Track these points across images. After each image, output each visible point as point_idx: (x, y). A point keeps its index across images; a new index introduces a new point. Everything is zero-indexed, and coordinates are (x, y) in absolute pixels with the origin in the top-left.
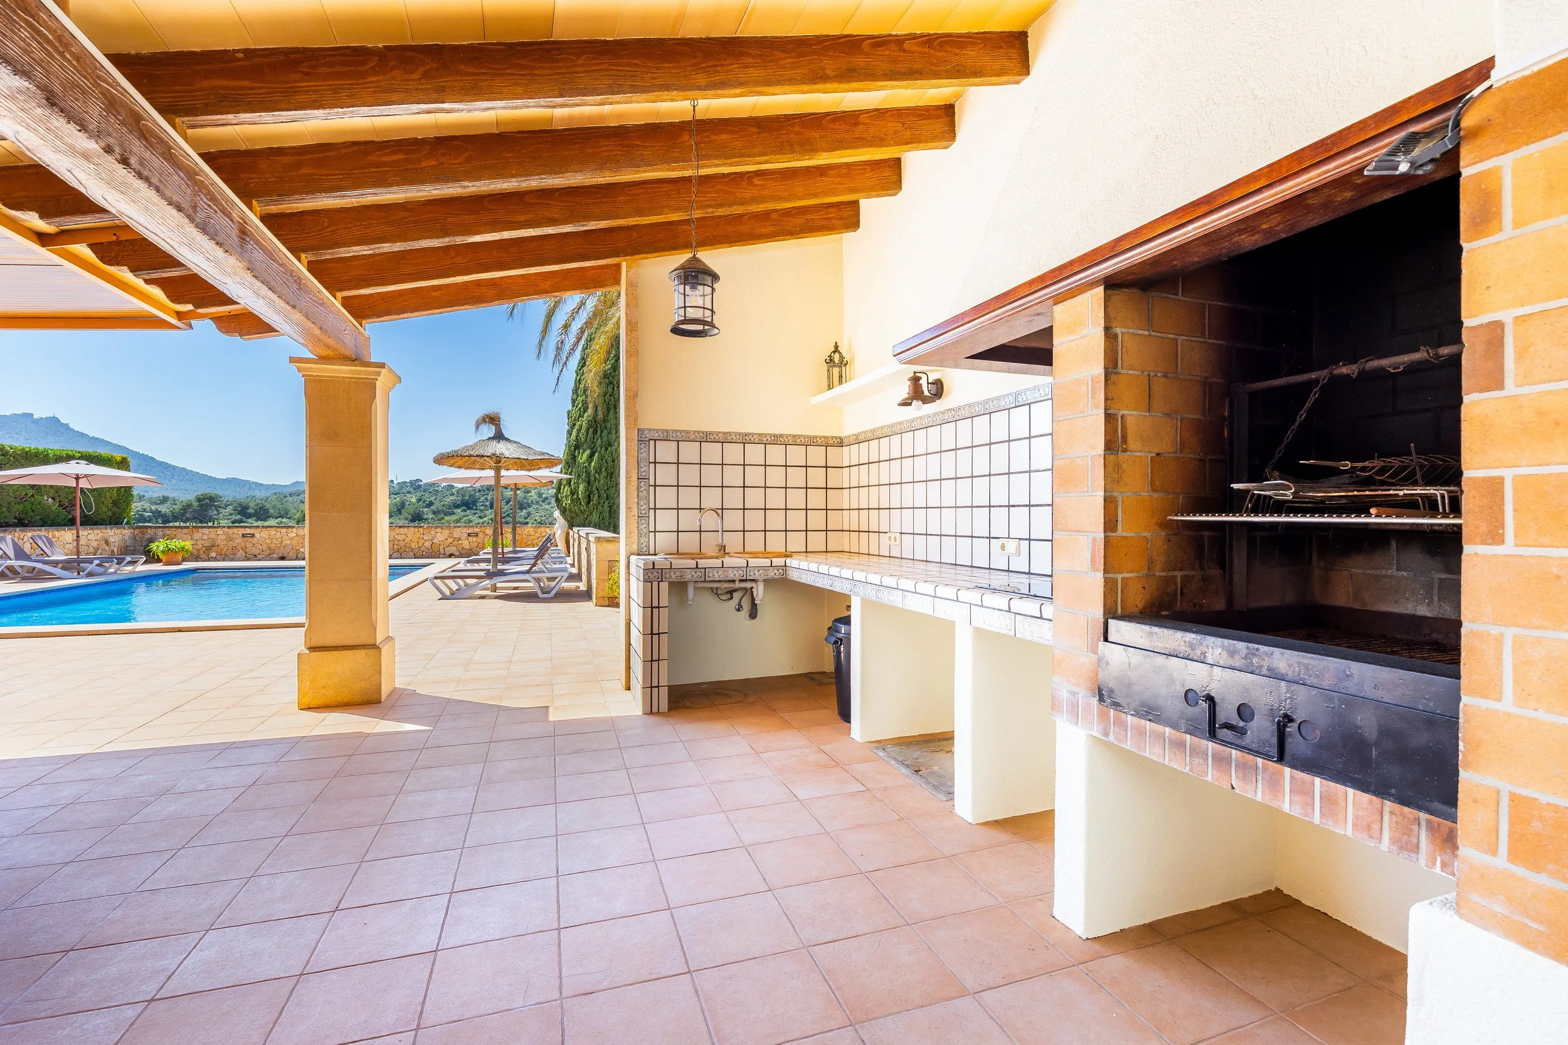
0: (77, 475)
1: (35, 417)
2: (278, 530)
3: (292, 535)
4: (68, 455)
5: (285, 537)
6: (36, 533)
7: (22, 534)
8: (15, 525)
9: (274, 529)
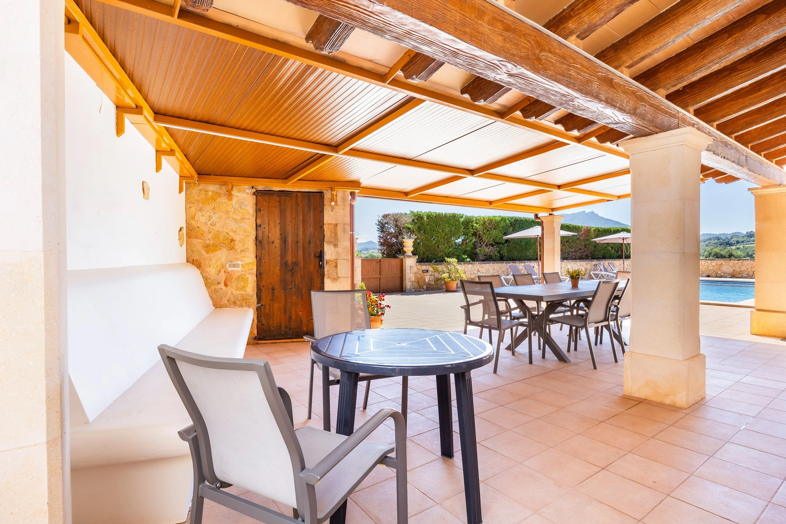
0: (623, 238)
1: (586, 212)
2: (706, 261)
3: (714, 264)
4: (617, 230)
5: (710, 265)
6: (610, 262)
7: (605, 262)
8: (602, 259)
9: (704, 261)
